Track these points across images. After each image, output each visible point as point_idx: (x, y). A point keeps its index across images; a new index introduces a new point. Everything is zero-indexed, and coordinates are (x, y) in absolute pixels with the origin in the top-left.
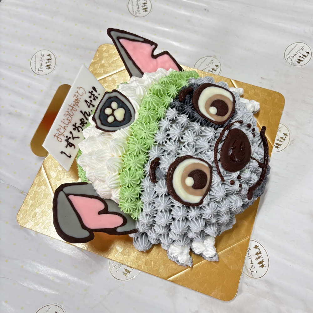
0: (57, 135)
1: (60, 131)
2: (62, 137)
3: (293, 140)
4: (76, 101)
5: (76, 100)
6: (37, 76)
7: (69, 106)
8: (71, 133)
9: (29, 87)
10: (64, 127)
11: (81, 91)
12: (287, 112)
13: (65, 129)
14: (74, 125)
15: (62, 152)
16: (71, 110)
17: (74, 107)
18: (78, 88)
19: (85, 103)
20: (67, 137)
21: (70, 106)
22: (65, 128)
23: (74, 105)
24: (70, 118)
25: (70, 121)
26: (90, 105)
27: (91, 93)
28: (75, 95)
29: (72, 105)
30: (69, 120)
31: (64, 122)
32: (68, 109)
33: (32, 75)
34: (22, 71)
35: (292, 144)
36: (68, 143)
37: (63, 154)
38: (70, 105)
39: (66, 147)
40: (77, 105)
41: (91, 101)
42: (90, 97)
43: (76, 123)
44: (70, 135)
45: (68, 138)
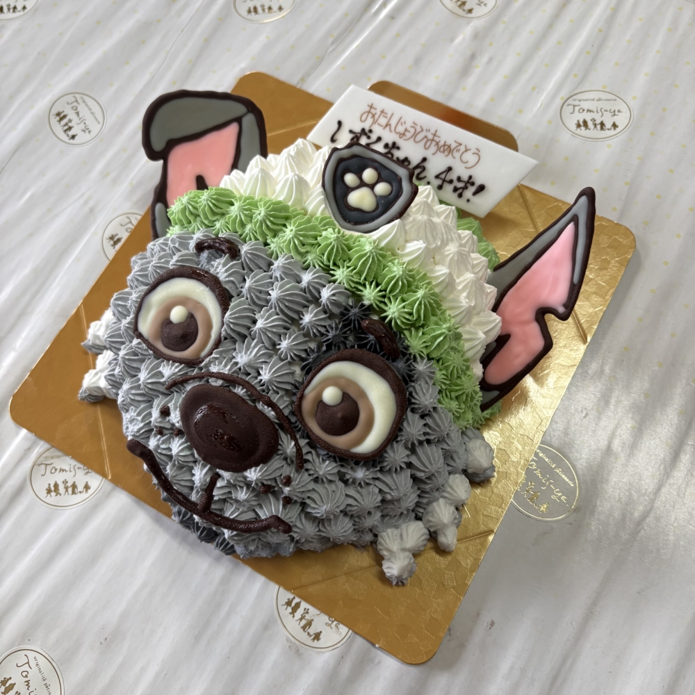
0: (373, 111)
1: (381, 116)
2: (370, 121)
3: (298, 651)
4: (446, 147)
5: (449, 146)
6: (558, 102)
7: (434, 132)
8: (379, 139)
9: (534, 88)
10: (390, 125)
11: (470, 158)
12: (379, 663)
13: (387, 125)
14: (394, 144)
15: (340, 123)
16: (426, 137)
17: (434, 143)
18: (477, 151)
19: (443, 168)
20: (371, 131)
21: (435, 135)
22: (388, 128)
23: (437, 144)
24: (409, 135)
25: (402, 135)
26: (441, 179)
27: (470, 182)
28: (460, 144)
29: (436, 139)
30: (404, 134)
31: (400, 124)
32: (428, 130)
33: (564, 94)
34: (575, 76)
35: (289, 644)
36: (359, 135)
37: (336, 126)
38: (438, 134)
39: (351, 132)
40: (439, 149)
41: (451, 182)
42: (459, 179)
43: (398, 148)
44: (374, 137)
45: (369, 134)
